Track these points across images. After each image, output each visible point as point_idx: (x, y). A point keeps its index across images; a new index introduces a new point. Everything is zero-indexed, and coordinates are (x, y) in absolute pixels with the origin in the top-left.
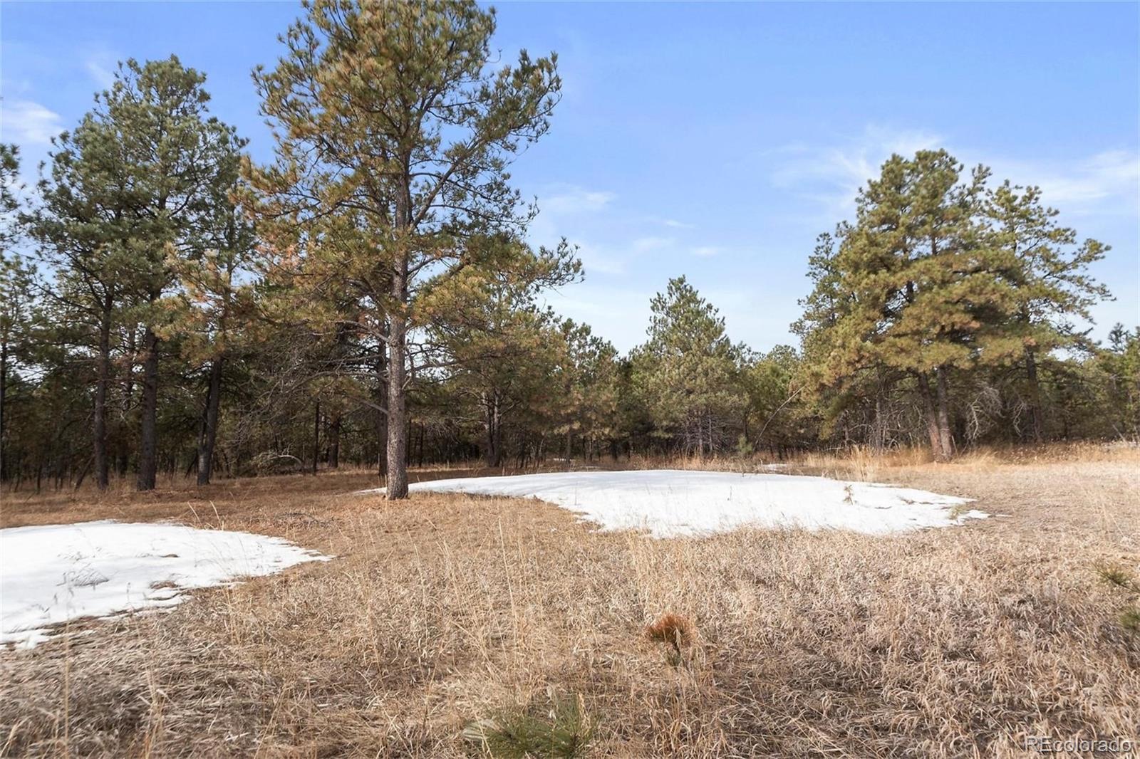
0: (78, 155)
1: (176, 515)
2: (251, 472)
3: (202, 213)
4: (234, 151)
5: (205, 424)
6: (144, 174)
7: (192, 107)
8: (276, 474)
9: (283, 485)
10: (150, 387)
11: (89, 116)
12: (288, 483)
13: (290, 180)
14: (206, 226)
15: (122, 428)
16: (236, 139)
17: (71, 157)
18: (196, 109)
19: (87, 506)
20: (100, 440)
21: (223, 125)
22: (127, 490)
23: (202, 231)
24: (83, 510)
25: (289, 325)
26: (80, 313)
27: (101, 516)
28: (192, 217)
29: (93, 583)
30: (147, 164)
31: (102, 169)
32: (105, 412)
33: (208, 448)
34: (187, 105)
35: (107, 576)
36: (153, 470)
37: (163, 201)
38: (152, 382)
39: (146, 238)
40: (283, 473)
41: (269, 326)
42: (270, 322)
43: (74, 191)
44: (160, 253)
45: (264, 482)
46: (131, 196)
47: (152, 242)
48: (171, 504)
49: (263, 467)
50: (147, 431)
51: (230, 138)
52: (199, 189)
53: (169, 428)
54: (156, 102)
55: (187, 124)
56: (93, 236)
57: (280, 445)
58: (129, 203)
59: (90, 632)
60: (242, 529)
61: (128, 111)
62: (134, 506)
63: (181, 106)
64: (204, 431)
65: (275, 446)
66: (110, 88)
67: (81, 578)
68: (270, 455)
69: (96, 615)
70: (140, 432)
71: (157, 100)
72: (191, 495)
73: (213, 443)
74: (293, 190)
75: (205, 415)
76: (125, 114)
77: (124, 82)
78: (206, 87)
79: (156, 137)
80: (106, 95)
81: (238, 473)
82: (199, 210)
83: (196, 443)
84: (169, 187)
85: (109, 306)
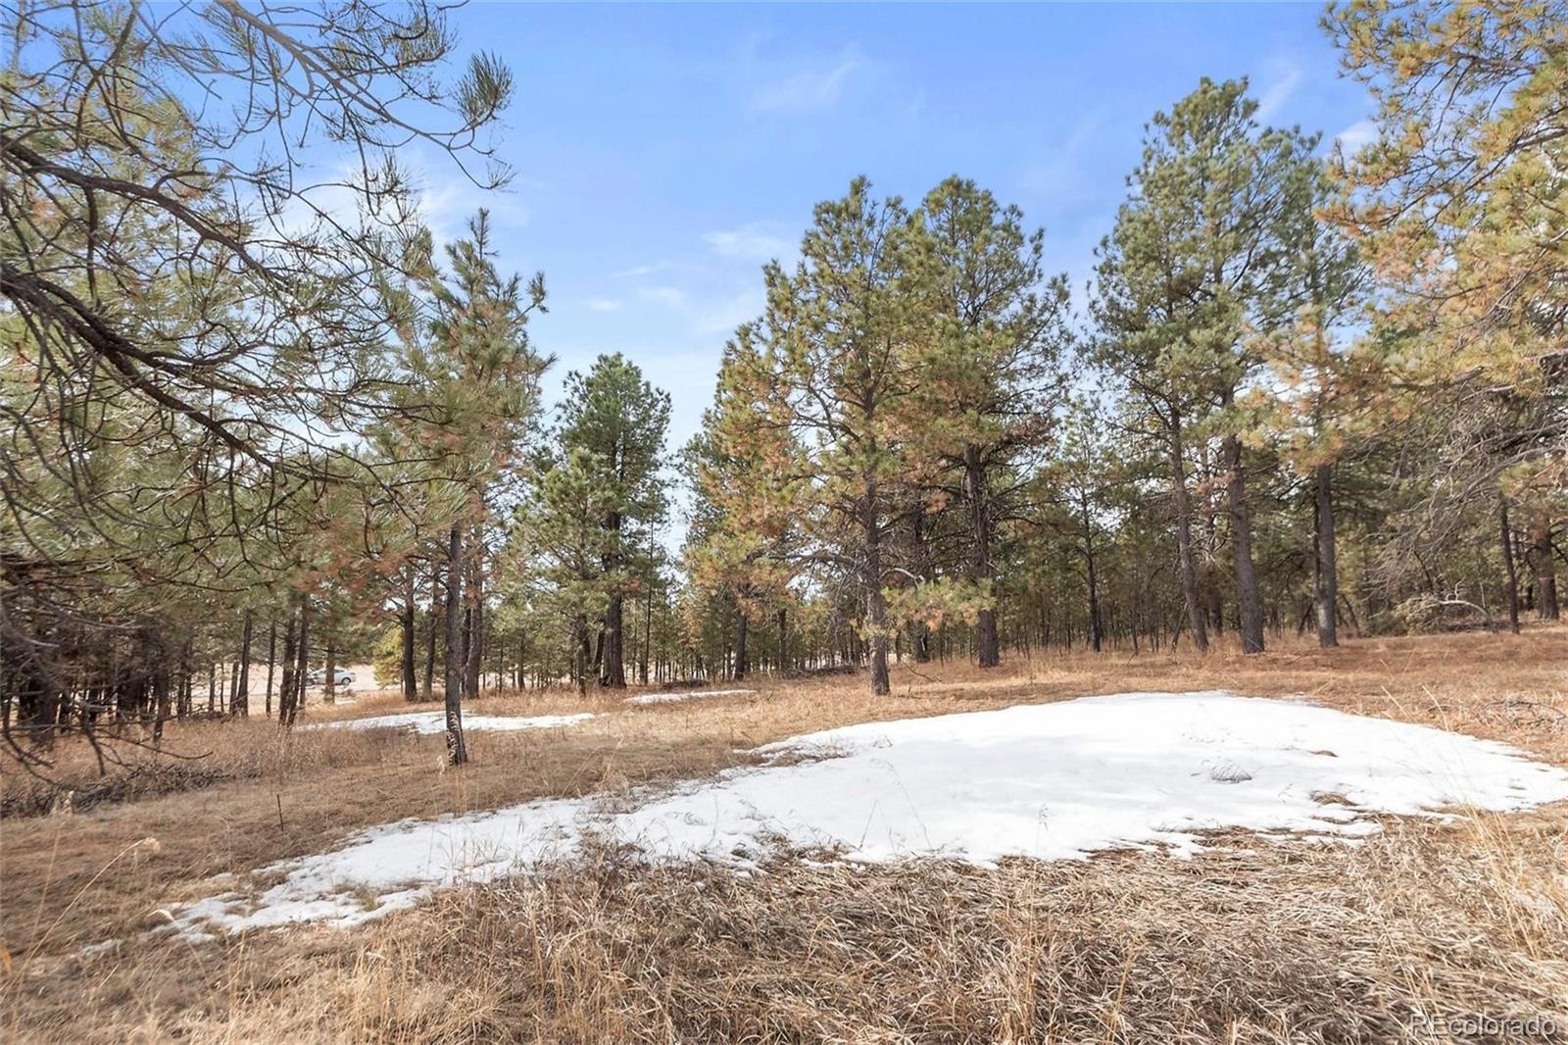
0: (1120, 256)
1: (1307, 690)
2: (1395, 628)
3: (1272, 266)
4: (1301, 160)
5: (1318, 562)
6: (1191, 248)
7: (1236, 132)
8: (1442, 631)
9: (1464, 650)
10: (1240, 518)
11: (1123, 208)
12: (1470, 646)
13: (1409, 150)
14: (1278, 281)
15: (1211, 573)
16: (1302, 142)
17: (1114, 263)
18: (1242, 130)
19: (1191, 672)
20: (1192, 589)
21: (1282, 132)
22: (1232, 652)
23: (1273, 292)
24: (1188, 676)
25: (1446, 385)
26: (1147, 442)
27: (1212, 685)
28: (1259, 279)
29: (1233, 780)
30: (1193, 232)
31: (1147, 261)
32: (1190, 556)
33: (1329, 595)
34: (1229, 132)
35: (1250, 772)
36: (1259, 624)
37: (1218, 272)
38: (1239, 512)
39: (1207, 325)
40: (1451, 629)
41: (1412, 394)
42: (1410, 388)
43: (1122, 300)
44: (1228, 338)
45: (1425, 644)
46: (1182, 281)
47: (1215, 329)
48: (1294, 673)
49: (1416, 621)
50: (1245, 575)
51: (1295, 144)
52: (1263, 236)
53: (1267, 570)
54: (1193, 149)
55: (1234, 156)
56: (1151, 342)
57: (1436, 586)
58: (1180, 290)
59: (1251, 852)
60: (1421, 721)
61: (1163, 178)
62: (1246, 674)
63: (1222, 137)
64: (1319, 571)
65: (1428, 586)
66: (1139, 162)
67: (1218, 771)
68: (1427, 601)
69: (1251, 828)
70: (1235, 575)
71: (1193, 146)
72: (1315, 661)
73: (1334, 585)
74: (1416, 163)
75: (1317, 546)
76: (1161, 183)
77: (1154, 147)
78: (1249, 95)
79: (1199, 195)
80: (1138, 172)
81: (1375, 630)
82: (1265, 266)
83: (1309, 586)
84: (1224, 251)
85: (1177, 425)
